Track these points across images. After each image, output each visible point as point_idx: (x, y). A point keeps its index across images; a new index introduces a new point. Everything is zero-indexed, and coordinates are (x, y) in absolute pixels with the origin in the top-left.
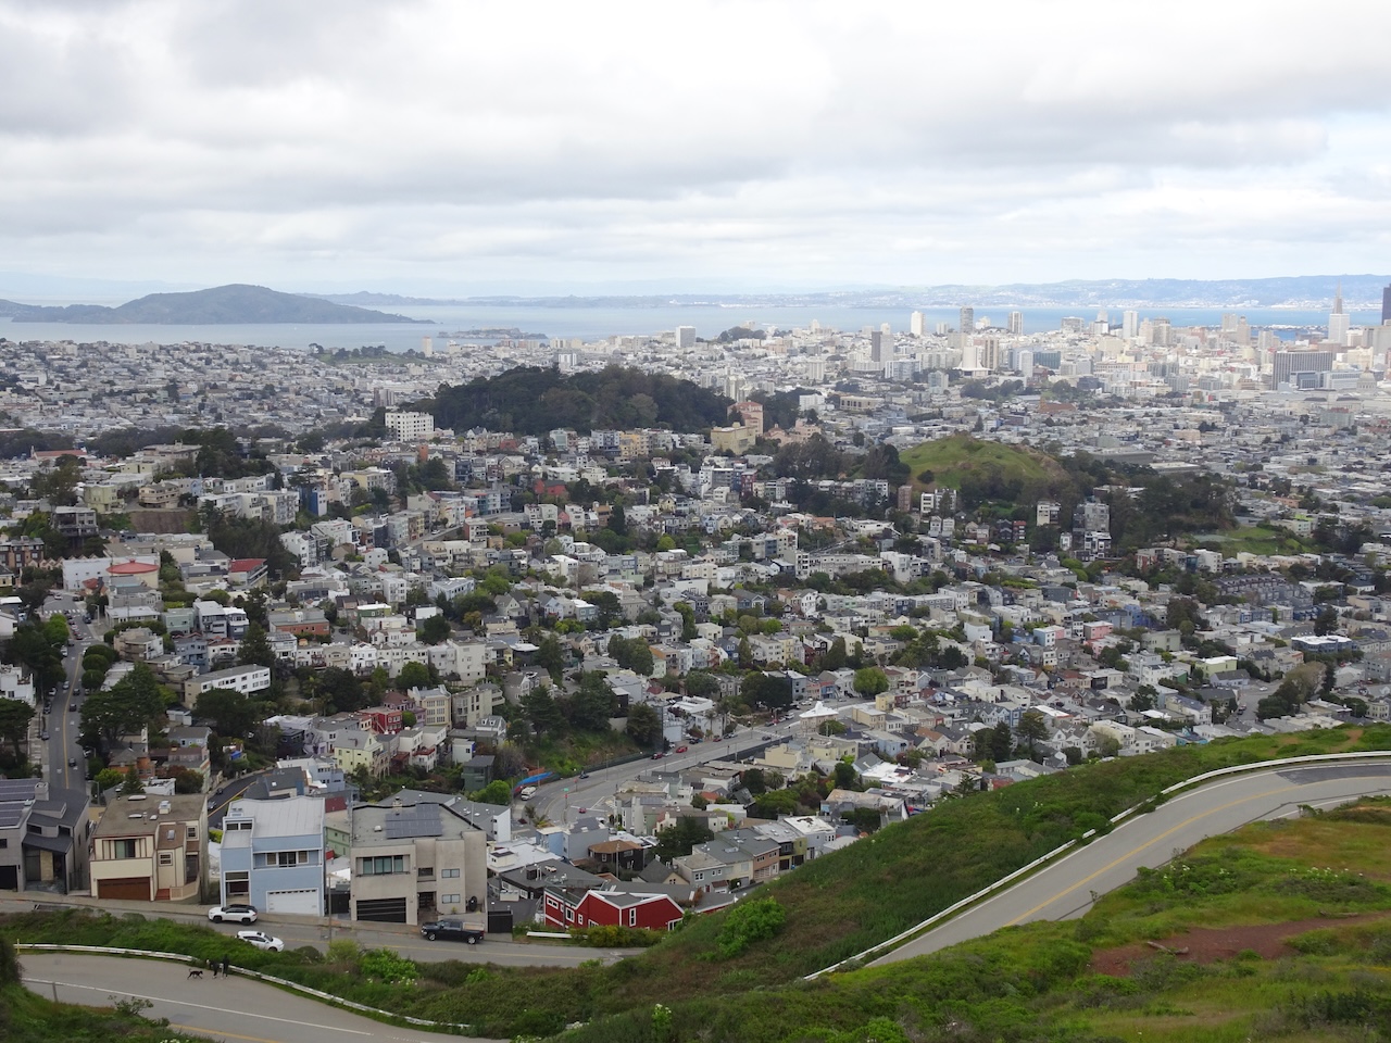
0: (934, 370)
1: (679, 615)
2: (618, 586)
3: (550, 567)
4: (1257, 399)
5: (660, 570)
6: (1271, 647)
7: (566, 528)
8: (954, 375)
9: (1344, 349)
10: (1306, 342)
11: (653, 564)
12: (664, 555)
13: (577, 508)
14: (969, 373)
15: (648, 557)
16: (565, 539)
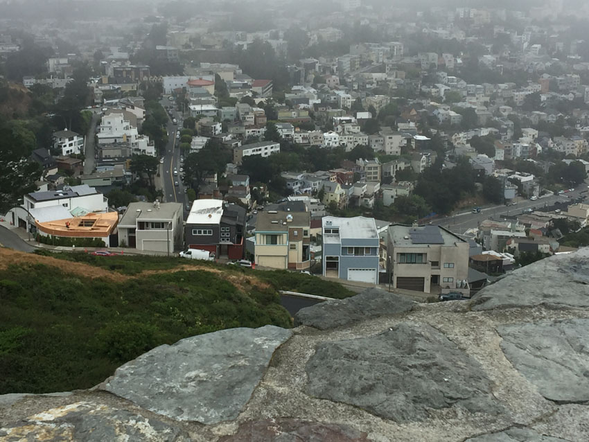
1: (511, 123)
2: (474, 104)
3: (434, 90)
5: (499, 94)
7: (442, 67)
11: (495, 91)
12: (502, 86)
13: (450, 56)
15: (492, 86)
16: (443, 74)
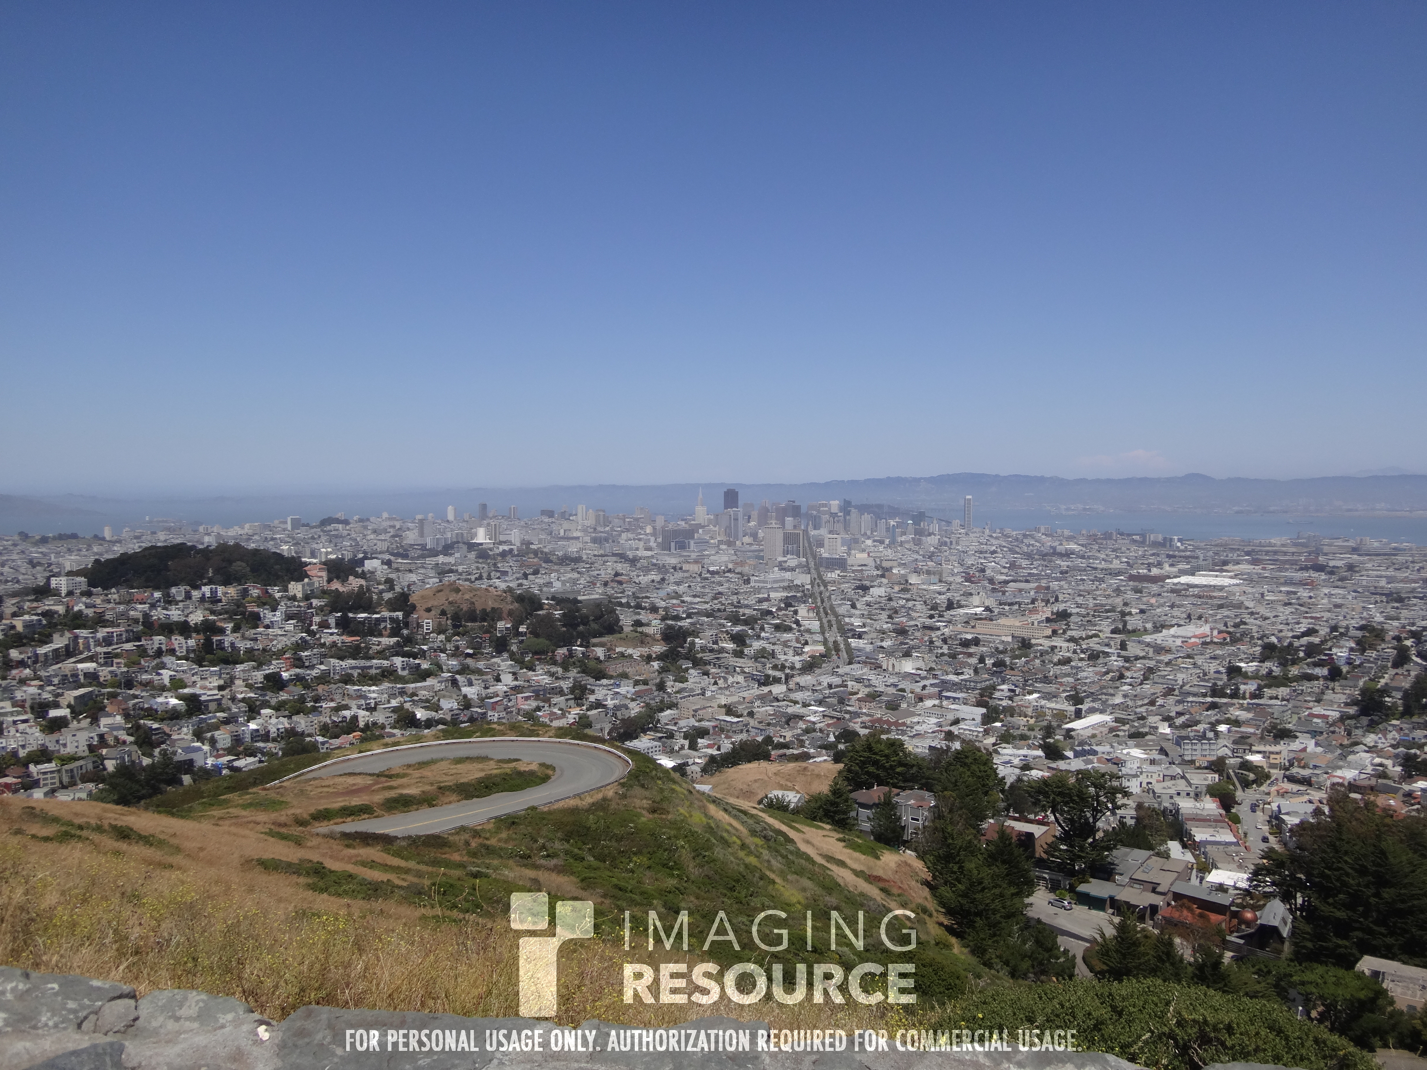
0: (458, 542)
4: (652, 557)
6: (627, 702)
8: (472, 547)
9: (703, 527)
10: (683, 523)
14: (481, 544)
